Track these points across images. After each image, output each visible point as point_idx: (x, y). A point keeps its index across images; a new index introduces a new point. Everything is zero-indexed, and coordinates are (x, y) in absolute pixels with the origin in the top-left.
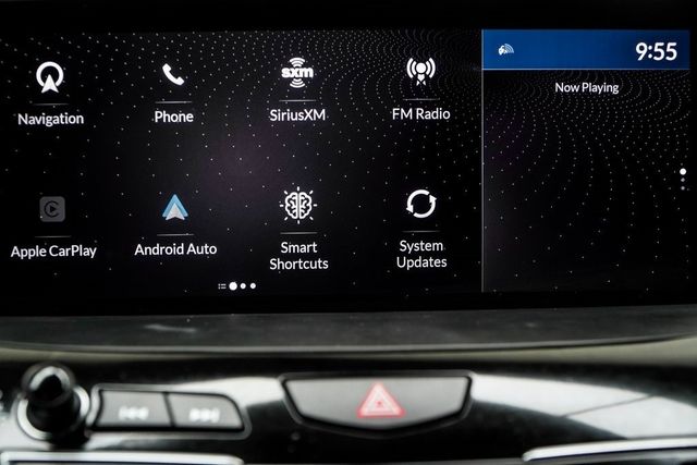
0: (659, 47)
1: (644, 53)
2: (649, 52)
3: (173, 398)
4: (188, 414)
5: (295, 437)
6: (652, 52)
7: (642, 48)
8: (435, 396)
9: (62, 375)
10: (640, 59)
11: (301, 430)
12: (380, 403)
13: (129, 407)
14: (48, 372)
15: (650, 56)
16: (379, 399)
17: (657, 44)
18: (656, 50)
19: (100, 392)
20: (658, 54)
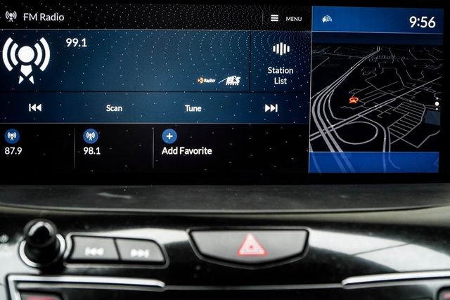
0: (424, 19)
1: (414, 23)
2: (417, 22)
3: (119, 242)
4: (130, 252)
5: (198, 268)
6: (419, 22)
7: (413, 20)
8: (285, 243)
9: (49, 226)
10: (412, 26)
11: (202, 263)
12: (251, 247)
13: (91, 248)
14: (40, 224)
15: (418, 25)
16: (251, 244)
17: (423, 18)
18: (422, 21)
19: (72, 237)
20: (424, 24)
